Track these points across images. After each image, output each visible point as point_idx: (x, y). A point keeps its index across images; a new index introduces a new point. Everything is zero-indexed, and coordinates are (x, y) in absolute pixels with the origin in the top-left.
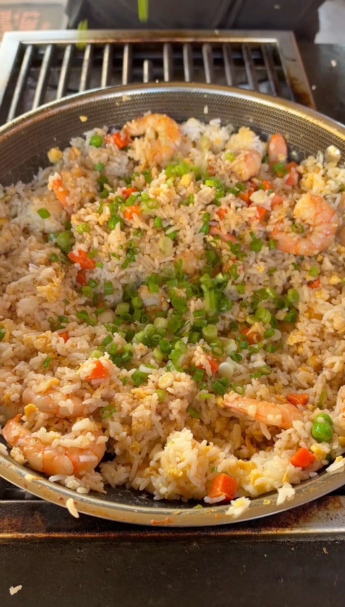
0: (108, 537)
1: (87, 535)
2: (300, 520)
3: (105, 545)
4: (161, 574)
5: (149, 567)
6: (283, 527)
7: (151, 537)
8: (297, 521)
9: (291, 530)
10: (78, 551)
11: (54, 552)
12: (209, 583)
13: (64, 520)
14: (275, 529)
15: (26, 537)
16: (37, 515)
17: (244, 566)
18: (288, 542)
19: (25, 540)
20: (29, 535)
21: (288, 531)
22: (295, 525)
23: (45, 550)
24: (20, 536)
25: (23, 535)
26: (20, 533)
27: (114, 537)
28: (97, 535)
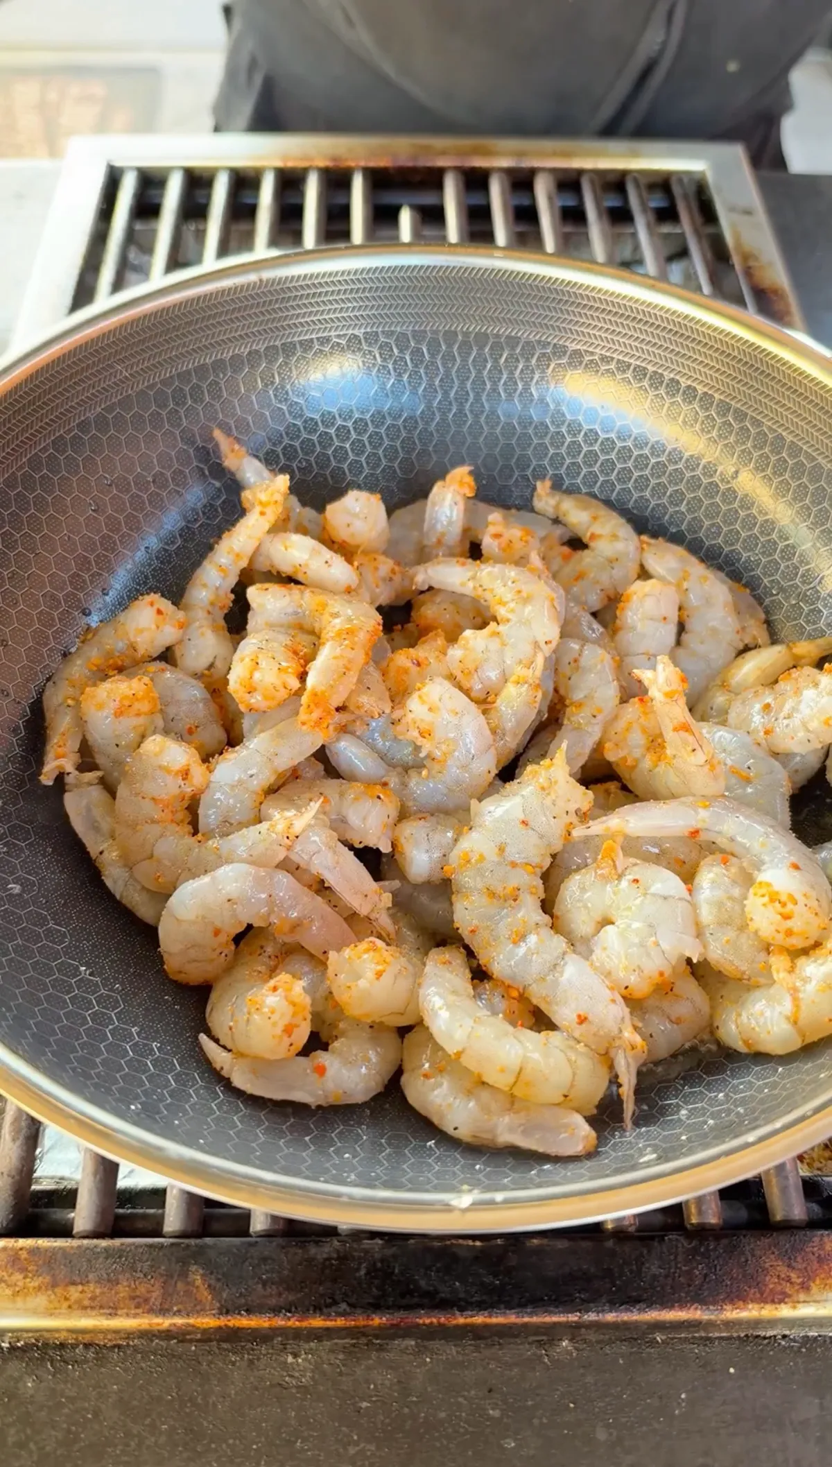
0: (364, 1326)
1: (317, 1322)
2: (812, 1284)
3: (354, 1345)
4: (489, 1415)
5: (460, 1399)
6: (773, 1302)
7: (466, 1326)
8: (805, 1287)
9: (794, 1307)
10: (290, 1359)
11: (234, 1364)
12: (601, 1435)
13: (260, 1286)
14: (756, 1306)
15: (172, 1328)
16: (197, 1276)
17: (683, 1396)
18: (784, 1337)
19: (167, 1335)
20: (179, 1321)
21: (785, 1311)
22: (802, 1297)
23: (210, 1357)
24: (158, 1324)
25: (165, 1322)
26: (157, 1317)
27: (380, 1327)
28: (340, 1322)
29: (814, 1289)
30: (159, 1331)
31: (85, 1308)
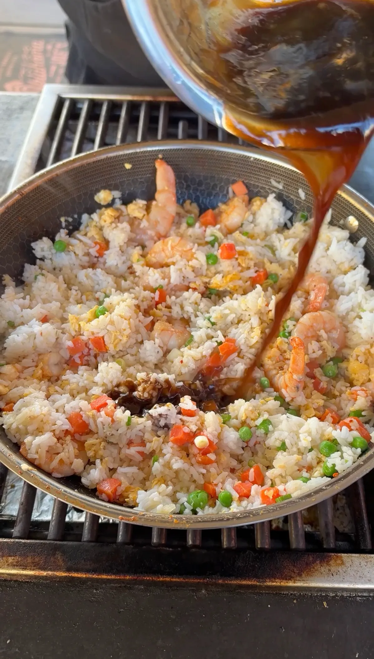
0: (123, 579)
1: (104, 577)
2: (302, 573)
3: (120, 587)
4: (171, 617)
6: (286, 579)
7: (162, 582)
8: (300, 575)
9: (294, 582)
10: (95, 591)
11: (72, 591)
12: (214, 628)
13: (83, 561)
14: (279, 580)
15: (47, 575)
16: (59, 556)
17: (249, 615)
18: (291, 594)
19: (45, 578)
20: (50, 573)
21: (291, 584)
22: (298, 578)
23: (63, 588)
24: (42, 574)
25: (45, 573)
26: (42, 570)
27: (129, 580)
28: (113, 577)
29: (303, 575)
30: (42, 576)
31: (14, 566)
